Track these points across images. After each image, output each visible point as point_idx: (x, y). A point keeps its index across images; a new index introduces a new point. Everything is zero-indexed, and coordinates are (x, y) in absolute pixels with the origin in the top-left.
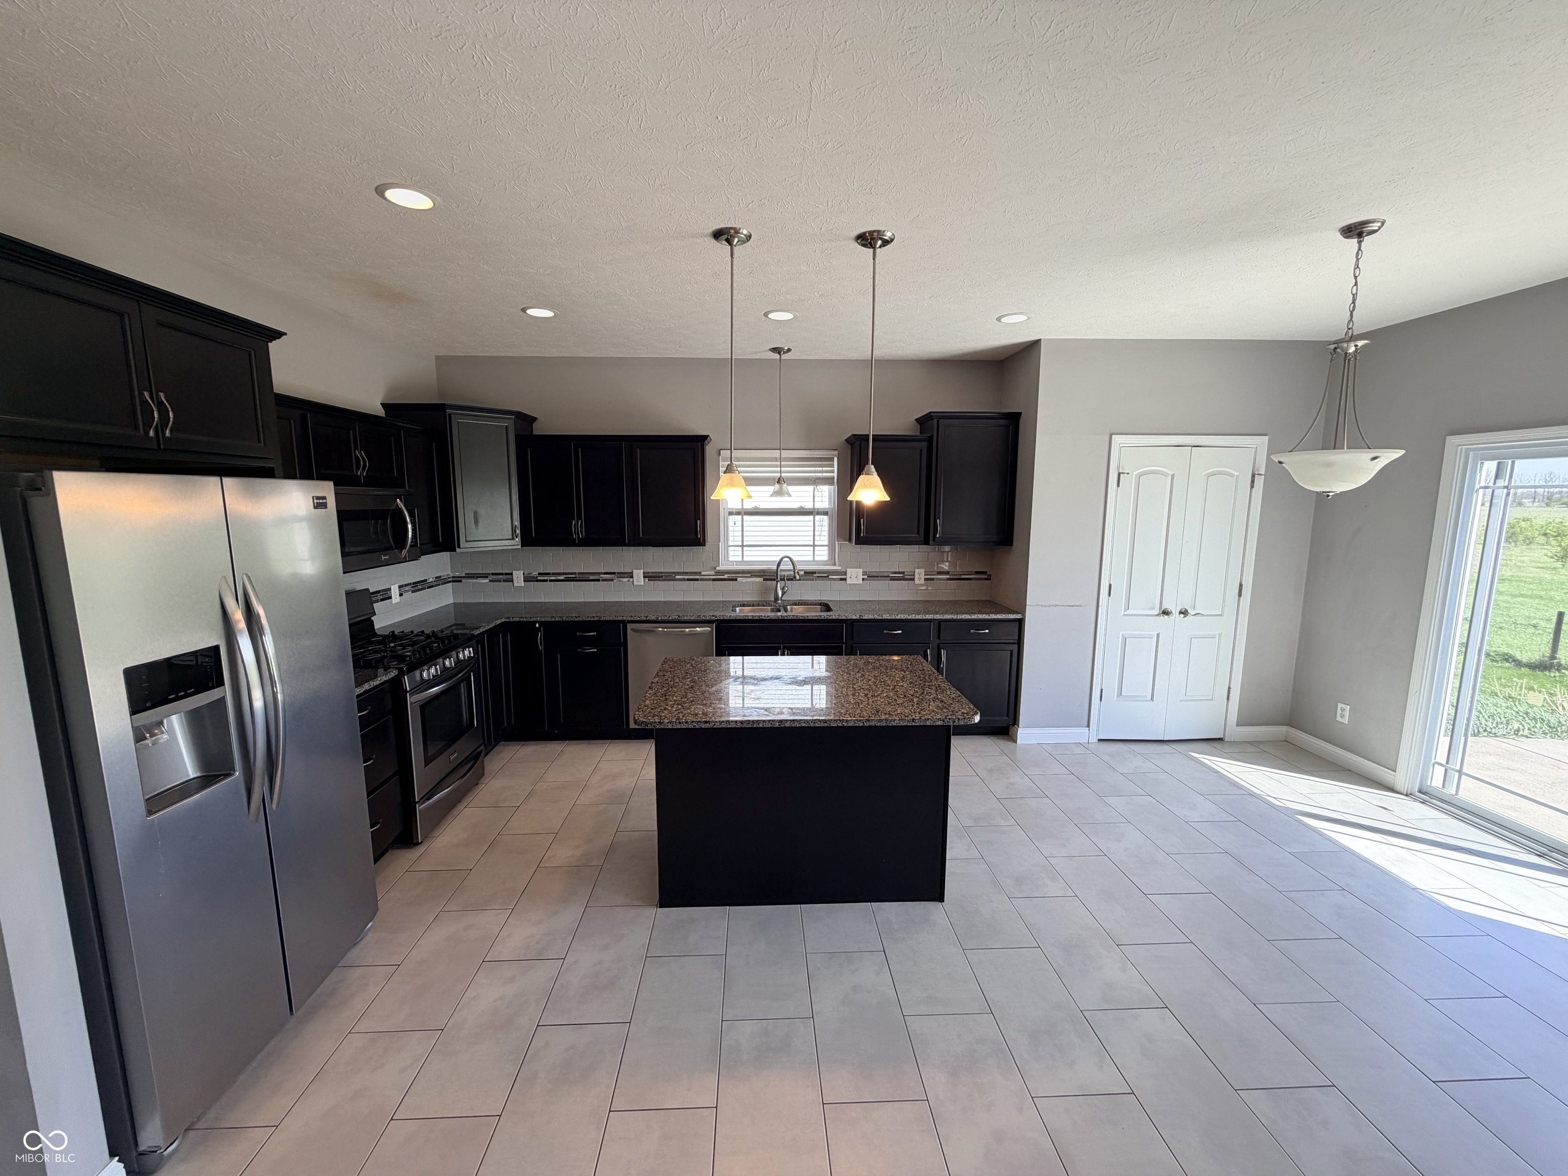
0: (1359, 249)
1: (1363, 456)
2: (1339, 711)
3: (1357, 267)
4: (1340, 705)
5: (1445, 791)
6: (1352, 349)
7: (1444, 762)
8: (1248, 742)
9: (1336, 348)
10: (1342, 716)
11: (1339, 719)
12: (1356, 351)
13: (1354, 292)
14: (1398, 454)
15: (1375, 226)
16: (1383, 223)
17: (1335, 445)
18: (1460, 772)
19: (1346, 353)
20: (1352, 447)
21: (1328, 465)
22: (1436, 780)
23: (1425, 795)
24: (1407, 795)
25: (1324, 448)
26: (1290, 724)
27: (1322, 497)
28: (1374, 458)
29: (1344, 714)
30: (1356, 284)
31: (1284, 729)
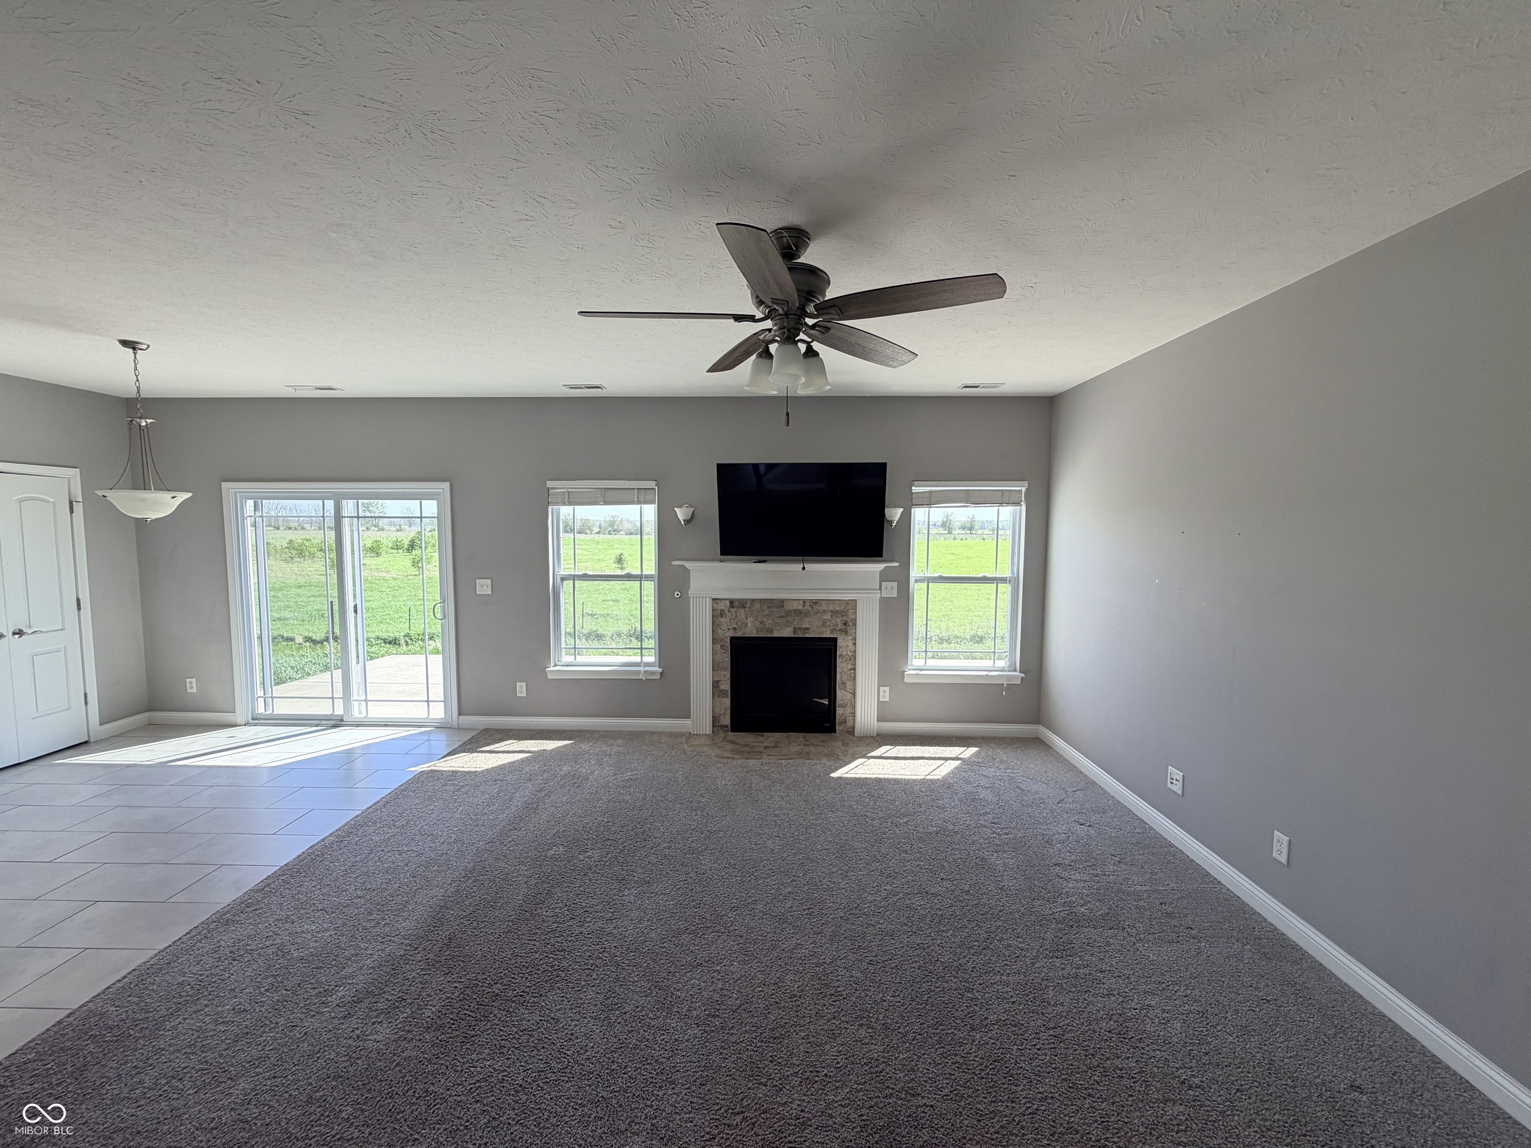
0: (135, 358)
1: (166, 496)
2: (188, 685)
3: (136, 369)
4: (188, 680)
5: (267, 713)
6: (144, 424)
7: (262, 695)
8: (115, 736)
9: (131, 421)
10: (191, 688)
11: (189, 691)
12: (147, 425)
13: (138, 385)
14: (188, 495)
15: (144, 347)
16: (149, 346)
17: (145, 488)
18: (272, 697)
19: (140, 426)
20: (157, 489)
21: (142, 500)
22: (261, 710)
23: (256, 720)
24: (245, 725)
25: (135, 488)
26: (150, 709)
27: (141, 523)
28: (173, 497)
29: (192, 686)
30: (138, 380)
31: (146, 714)
